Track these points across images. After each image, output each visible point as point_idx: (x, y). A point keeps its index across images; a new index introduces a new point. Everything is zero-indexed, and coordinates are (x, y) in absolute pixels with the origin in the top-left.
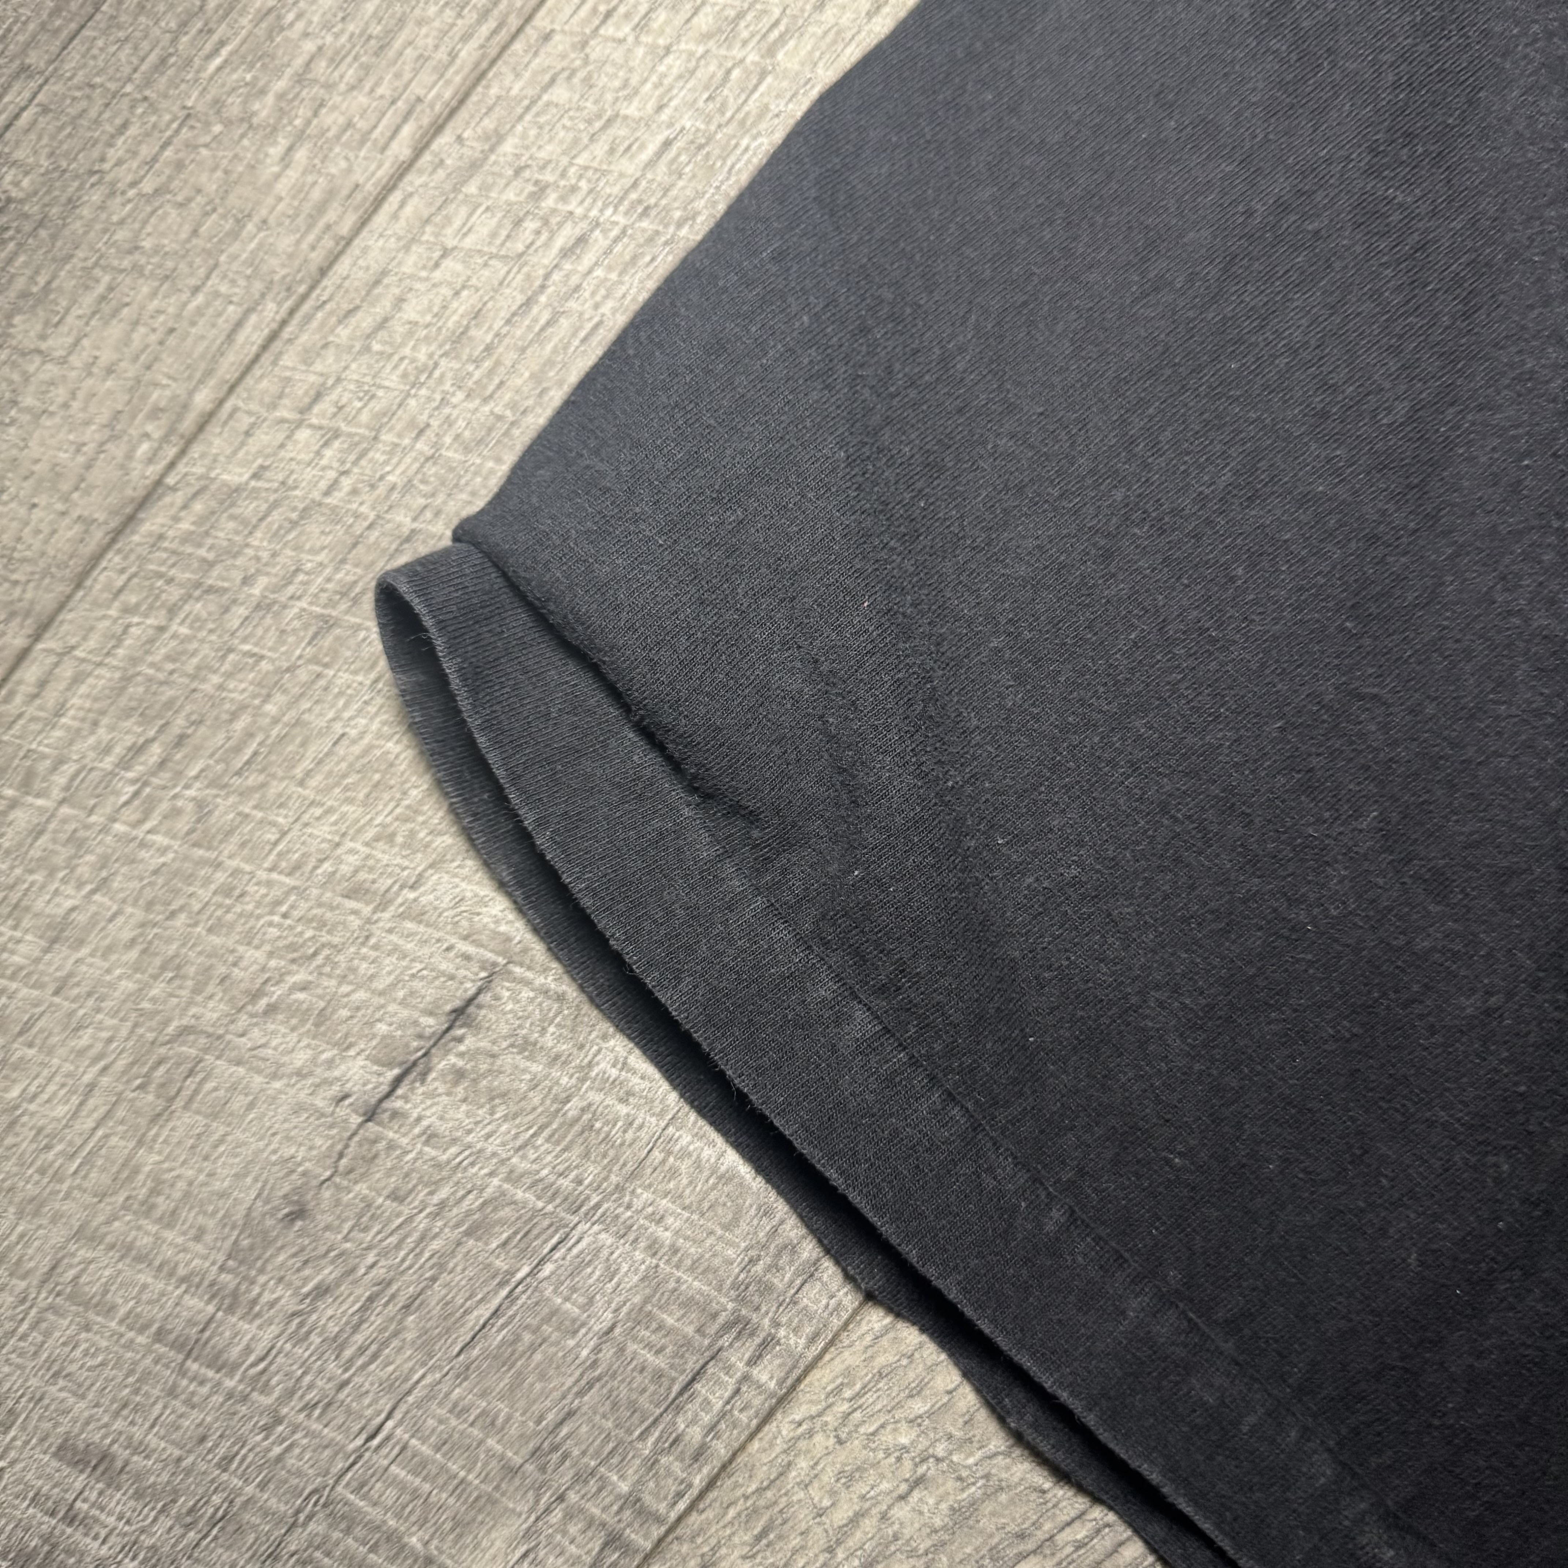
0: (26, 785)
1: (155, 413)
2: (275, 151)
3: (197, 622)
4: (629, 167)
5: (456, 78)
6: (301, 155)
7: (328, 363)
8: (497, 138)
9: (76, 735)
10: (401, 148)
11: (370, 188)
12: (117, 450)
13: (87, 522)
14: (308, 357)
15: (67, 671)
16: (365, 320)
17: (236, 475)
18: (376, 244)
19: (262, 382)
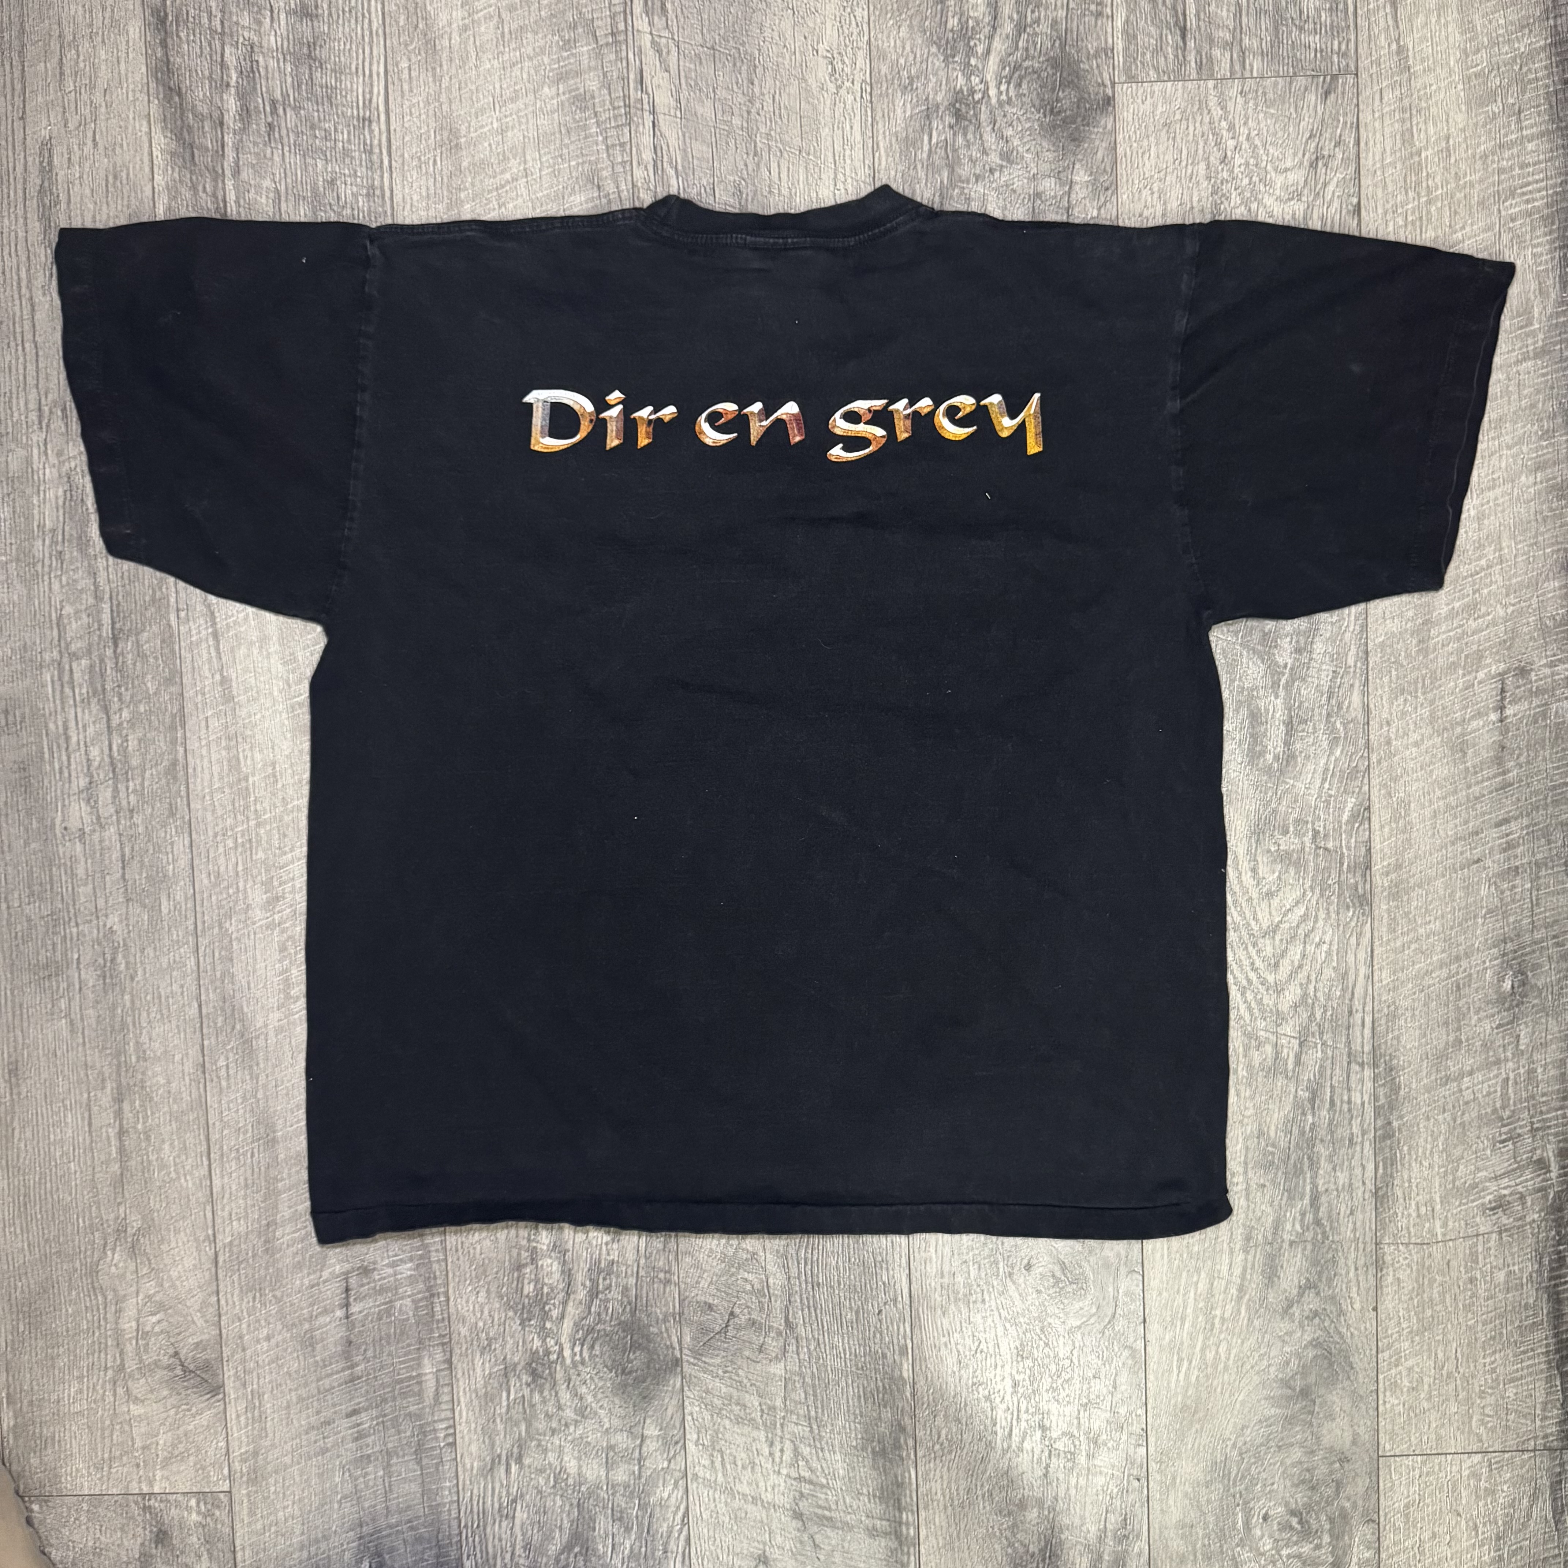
0: (240, 1320)
1: (204, 1241)
2: (183, 1180)
3: (244, 1269)
4: (249, 1134)
5: (204, 1143)
6: (188, 1178)
7: (227, 1208)
8: (221, 1147)
9: (241, 1305)
10: (206, 1163)
11: (207, 1173)
12: (203, 1253)
13: (209, 1269)
14: (223, 1210)
15: (229, 1296)
16: (227, 1196)
17: (229, 1239)
18: (217, 1182)
19: (218, 1221)
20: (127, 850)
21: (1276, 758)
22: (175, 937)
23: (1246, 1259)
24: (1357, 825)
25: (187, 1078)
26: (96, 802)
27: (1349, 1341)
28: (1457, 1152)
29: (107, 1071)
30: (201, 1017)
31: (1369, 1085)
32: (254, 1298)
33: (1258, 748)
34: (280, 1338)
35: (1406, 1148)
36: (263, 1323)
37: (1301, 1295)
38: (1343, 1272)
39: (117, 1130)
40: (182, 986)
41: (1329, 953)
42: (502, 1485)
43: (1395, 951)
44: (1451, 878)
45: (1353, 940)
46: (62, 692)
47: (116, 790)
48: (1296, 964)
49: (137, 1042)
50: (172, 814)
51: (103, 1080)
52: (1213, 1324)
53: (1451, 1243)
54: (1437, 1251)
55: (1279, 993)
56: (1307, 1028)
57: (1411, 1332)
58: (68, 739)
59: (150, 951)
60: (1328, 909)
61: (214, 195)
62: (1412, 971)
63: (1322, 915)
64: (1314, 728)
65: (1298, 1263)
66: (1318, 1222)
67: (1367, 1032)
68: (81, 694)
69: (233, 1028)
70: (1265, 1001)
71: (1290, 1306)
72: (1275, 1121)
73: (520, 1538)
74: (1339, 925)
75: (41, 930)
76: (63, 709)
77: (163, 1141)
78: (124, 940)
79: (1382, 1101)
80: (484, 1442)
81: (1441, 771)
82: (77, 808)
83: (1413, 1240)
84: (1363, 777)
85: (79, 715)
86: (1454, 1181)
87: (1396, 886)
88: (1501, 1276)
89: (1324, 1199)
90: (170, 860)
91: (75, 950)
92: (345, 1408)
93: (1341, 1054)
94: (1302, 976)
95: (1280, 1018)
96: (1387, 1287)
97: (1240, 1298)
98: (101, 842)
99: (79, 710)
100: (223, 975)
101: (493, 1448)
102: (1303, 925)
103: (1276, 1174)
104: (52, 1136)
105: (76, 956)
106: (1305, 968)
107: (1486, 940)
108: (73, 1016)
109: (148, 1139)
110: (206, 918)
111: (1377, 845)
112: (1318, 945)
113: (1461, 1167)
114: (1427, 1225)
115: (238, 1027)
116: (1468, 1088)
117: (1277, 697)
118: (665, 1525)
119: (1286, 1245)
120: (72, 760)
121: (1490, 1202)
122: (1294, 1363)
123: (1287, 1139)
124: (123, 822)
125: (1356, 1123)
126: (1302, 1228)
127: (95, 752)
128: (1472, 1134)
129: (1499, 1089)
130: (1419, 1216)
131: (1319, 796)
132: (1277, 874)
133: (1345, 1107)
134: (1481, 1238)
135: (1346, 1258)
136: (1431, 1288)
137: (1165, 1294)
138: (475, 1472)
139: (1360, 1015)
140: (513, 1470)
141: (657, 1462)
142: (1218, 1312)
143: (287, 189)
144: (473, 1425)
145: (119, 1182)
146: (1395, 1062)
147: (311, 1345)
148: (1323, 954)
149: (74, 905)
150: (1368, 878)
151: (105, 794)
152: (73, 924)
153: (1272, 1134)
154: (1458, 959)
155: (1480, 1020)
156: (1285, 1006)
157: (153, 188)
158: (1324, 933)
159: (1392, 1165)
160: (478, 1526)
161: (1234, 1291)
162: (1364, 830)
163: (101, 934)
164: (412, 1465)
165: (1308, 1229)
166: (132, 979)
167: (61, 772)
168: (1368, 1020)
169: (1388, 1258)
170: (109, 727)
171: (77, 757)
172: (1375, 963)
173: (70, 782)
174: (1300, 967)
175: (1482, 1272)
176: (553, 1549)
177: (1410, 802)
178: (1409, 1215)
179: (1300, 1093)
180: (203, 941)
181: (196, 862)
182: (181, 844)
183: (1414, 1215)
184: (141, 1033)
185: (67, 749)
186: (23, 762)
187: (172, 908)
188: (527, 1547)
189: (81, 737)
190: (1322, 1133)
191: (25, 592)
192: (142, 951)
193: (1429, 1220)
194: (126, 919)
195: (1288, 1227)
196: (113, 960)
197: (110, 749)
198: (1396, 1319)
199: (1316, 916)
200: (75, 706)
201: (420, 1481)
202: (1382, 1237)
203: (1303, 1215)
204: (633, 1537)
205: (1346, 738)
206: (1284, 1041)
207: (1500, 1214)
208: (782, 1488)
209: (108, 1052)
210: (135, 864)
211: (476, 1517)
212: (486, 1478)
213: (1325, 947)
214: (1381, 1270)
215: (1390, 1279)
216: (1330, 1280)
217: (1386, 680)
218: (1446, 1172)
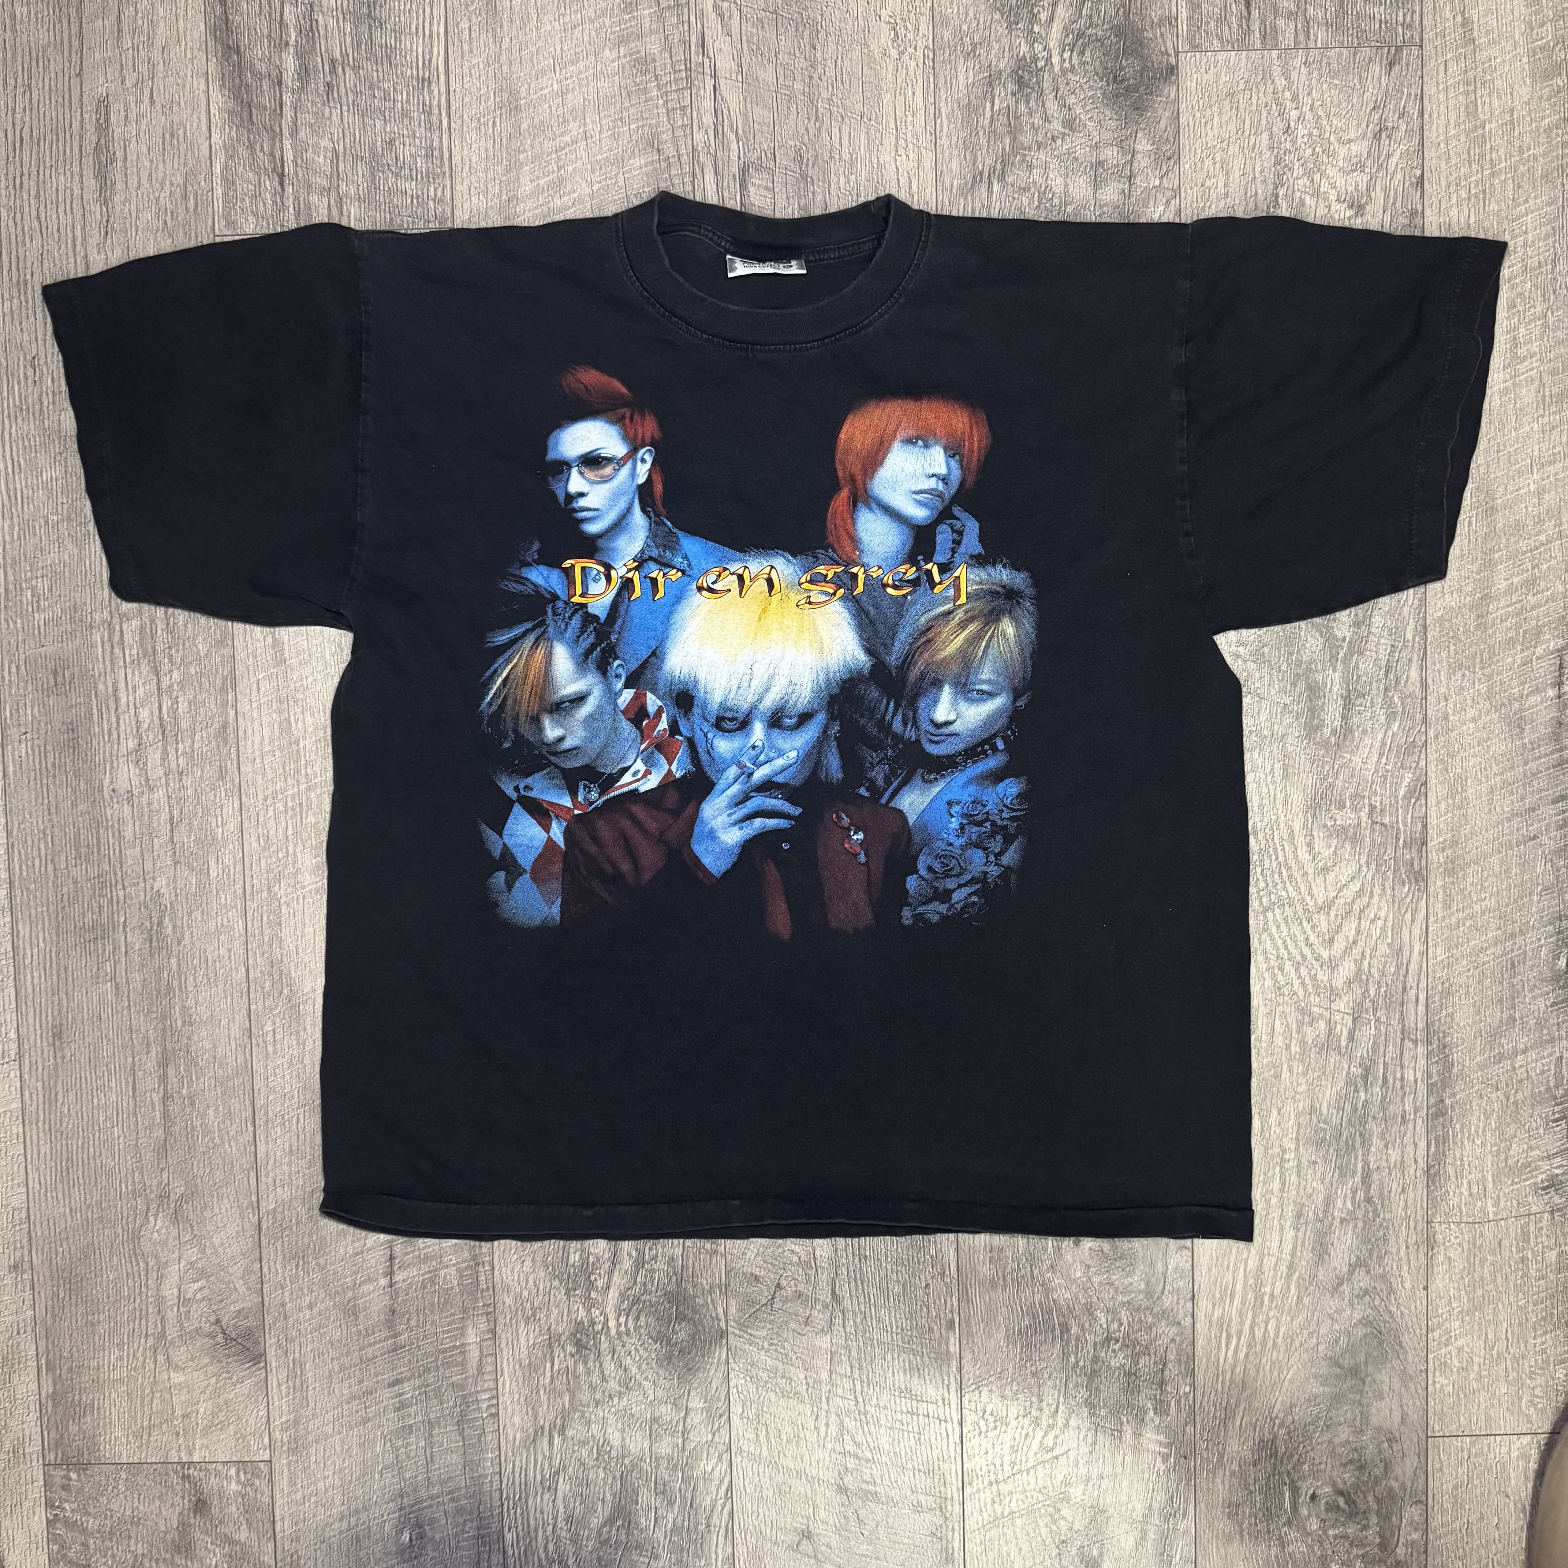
0: (282, 1288)
1: (247, 1208)
2: (227, 1146)
3: (288, 1236)
4: (296, 1100)
5: (250, 1109)
6: (232, 1143)
7: (271, 1174)
8: (267, 1113)
9: (283, 1272)
10: (251, 1129)
11: (251, 1139)
12: (246, 1219)
13: (252, 1236)
14: (267, 1176)
15: (272, 1263)
16: (271, 1162)
17: (272, 1206)
18: (262, 1148)
19: (262, 1187)
20: (176, 813)
21: (1334, 732)
22: (223, 900)
23: (1296, 1237)
24: (1413, 800)
25: (233, 1043)
26: (145, 764)
27: (1399, 1320)
28: (1510, 1131)
29: (152, 1035)
30: (248, 982)
31: (1422, 1062)
32: (297, 1265)
33: (1315, 722)
34: (323, 1306)
35: (1458, 1126)
36: (305, 1291)
37: (1351, 1273)
38: (1394, 1251)
39: (161, 1095)
40: (229, 950)
41: (1383, 929)
42: (544, 1456)
43: (1450, 927)
44: (1507, 855)
45: (1408, 916)
46: (112, 653)
47: (165, 751)
48: (1351, 939)
49: (183, 1007)
50: (222, 777)
51: (148, 1045)
52: (1263, 1301)
53: (1503, 1223)
54: (1488, 1230)
55: (1333, 969)
56: (1361, 1004)
57: (1461, 1312)
58: (117, 700)
59: (197, 914)
60: (1383, 885)
61: (272, 154)
62: (1466, 949)
63: (1377, 891)
64: (1372, 702)
65: (1349, 1241)
66: (1369, 1200)
67: (1421, 1008)
68: (130, 655)
69: (281, 993)
70: (1319, 977)
71: (1340, 1284)
72: (1327, 1097)
73: (562, 1510)
74: (1394, 901)
75: (88, 893)
76: (113, 670)
77: (208, 1107)
78: (171, 903)
79: (1435, 1078)
80: (527, 1413)
81: (1498, 747)
82: (126, 769)
83: (1465, 1219)
84: (1420, 752)
85: (129, 676)
86: (1506, 1160)
87: (1452, 862)
88: (1552, 1256)
89: (1375, 1177)
90: (220, 823)
91: (122, 913)
92: (388, 1377)
93: (1395, 1031)
94: (1356, 951)
95: (1333, 993)
96: (1438, 1265)
97: (1289, 1276)
98: (149, 804)
99: (129, 671)
100: (271, 939)
101: (536, 1419)
102: (1359, 900)
103: (1328, 1151)
104: (95, 1101)
105: (123, 919)
106: (1360, 943)
107: (1542, 917)
108: (118, 980)
109: (192, 1104)
110: (255, 881)
111: (1433, 821)
112: (1373, 921)
113: (1514, 1146)
114: (1479, 1204)
115: (285, 991)
116: (1521, 1066)
117: (1335, 671)
118: (709, 1499)
119: (1337, 1223)
120: (121, 721)
121: (1542, 1181)
122: (1343, 1341)
123: (1339, 1116)
124: (172, 784)
125: (1408, 1100)
126: (1353, 1204)
127: (144, 714)
128: (1525, 1112)
129: (1553, 1068)
130: (1471, 1195)
131: (1376, 771)
132: (1333, 849)
133: (1398, 1083)
134: (1532, 1217)
135: (1397, 1236)
136: (1482, 1267)
137: (1214, 1270)
138: (517, 1443)
139: (1414, 992)
140: (556, 1442)
141: (700, 1435)
142: (1268, 1289)
143: (345, 149)
144: (516, 1396)
145: (162, 1149)
146: (1448, 1039)
147: (355, 1314)
148: (1378, 931)
149: (121, 867)
150: (1424, 855)
151: (154, 757)
152: (120, 886)
153: (1324, 1111)
154: (1513, 935)
155: (1534, 998)
156: (1339, 982)
157: (211, 146)
158: (1380, 908)
159: (1444, 1143)
160: (520, 1498)
161: (1284, 1268)
162: (1421, 806)
163: (148, 898)
164: (455, 1436)
165: (1359, 1206)
166: (179, 943)
167: (110, 733)
168: (1422, 997)
169: (1439, 1237)
170: (158, 689)
171: (126, 719)
172: (1430, 939)
173: (119, 744)
174: (1355, 942)
175: (1533, 1252)
176: (595, 1522)
177: (1467, 778)
178: (1461, 1193)
179: (1353, 1069)
180: (251, 905)
181: (246, 824)
182: (231, 806)
183: (1466, 1193)
184: (187, 998)
185: (116, 710)
186: (71, 723)
187: (221, 872)
188: (569, 1519)
189: (131, 698)
190: (1374, 1110)
191: (76, 551)
192: (190, 914)
193: (1481, 1199)
194: (175, 882)
195: (1339, 1204)
196: (160, 923)
197: (160, 711)
198: (1447, 1298)
199: (1372, 892)
200: (125, 667)
201: (462, 1452)
202: (1433, 1215)
203: (1354, 1192)
204: (676, 1511)
205: (1403, 713)
206: (1338, 1017)
207: (1553, 1193)
208: (827, 1463)
209: (154, 1015)
210: (183, 828)
211: (517, 1489)
212: (528, 1450)
213: (1380, 923)
214: (1432, 1249)
215: (1441, 1258)
216: (1381, 1258)
217: (1444, 655)
218: (1498, 1151)
